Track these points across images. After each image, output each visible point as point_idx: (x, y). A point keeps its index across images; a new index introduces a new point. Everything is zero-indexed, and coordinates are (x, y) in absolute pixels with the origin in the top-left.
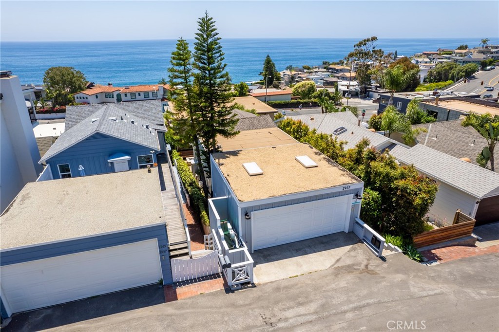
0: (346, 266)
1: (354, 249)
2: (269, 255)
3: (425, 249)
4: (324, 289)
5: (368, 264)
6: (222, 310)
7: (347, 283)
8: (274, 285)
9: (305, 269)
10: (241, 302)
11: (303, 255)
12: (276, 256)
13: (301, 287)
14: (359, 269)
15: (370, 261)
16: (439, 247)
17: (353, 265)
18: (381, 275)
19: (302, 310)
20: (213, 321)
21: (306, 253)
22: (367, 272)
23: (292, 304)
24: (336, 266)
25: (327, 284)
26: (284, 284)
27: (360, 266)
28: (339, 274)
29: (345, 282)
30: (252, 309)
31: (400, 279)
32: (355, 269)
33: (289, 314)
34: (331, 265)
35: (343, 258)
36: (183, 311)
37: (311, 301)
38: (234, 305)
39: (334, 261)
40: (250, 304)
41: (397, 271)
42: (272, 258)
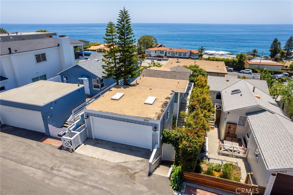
0: (125, 167)
1: (142, 161)
2: (98, 143)
3: (194, 186)
4: (96, 170)
5: (138, 173)
6: (47, 154)
7: (111, 174)
8: (80, 156)
9: (104, 157)
10: (57, 155)
11: (113, 151)
12: (101, 145)
13: (89, 163)
14: (129, 172)
15: (141, 172)
16: (208, 190)
17: (130, 168)
18: (135, 182)
19: (72, 172)
20: (38, 156)
21: (115, 151)
22: (131, 176)
23: (73, 167)
24: (120, 164)
25: (102, 169)
26: (84, 158)
27: (132, 171)
28: (115, 168)
29: (111, 173)
30: (56, 160)
31: (141, 190)
32: (127, 171)
33: (65, 170)
34: (119, 162)
35: (130, 162)
36: (37, 147)
37: (82, 171)
38: (53, 155)
39: (123, 161)
40: (59, 158)
41: (147, 185)
42: (98, 145)
